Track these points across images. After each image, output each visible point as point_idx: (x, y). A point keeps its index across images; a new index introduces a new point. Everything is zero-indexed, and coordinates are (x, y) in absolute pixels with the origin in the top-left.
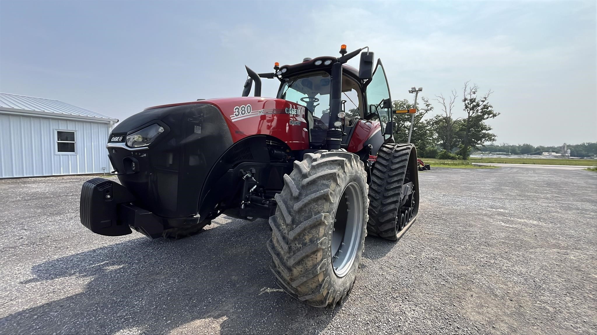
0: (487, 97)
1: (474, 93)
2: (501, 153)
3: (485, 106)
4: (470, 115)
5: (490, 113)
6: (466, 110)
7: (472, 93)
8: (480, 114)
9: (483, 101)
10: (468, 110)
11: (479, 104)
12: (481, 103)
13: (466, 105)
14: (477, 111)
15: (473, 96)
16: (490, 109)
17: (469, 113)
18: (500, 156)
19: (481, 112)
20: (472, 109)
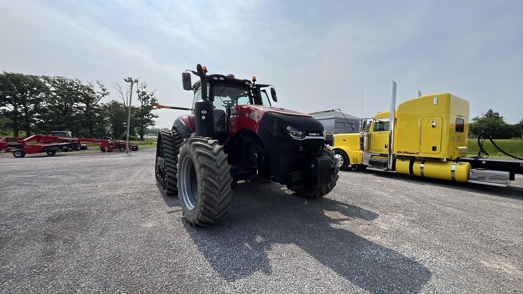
0: (153, 92)
1: (145, 88)
2: (152, 134)
3: (153, 99)
4: (143, 105)
5: (156, 105)
6: (140, 100)
7: (143, 87)
8: (150, 105)
9: (152, 95)
10: (141, 101)
11: (149, 97)
12: (150, 96)
13: (139, 96)
14: (148, 102)
15: (144, 90)
16: (156, 102)
17: (142, 103)
18: (152, 136)
19: (151, 104)
20: (144, 100)
